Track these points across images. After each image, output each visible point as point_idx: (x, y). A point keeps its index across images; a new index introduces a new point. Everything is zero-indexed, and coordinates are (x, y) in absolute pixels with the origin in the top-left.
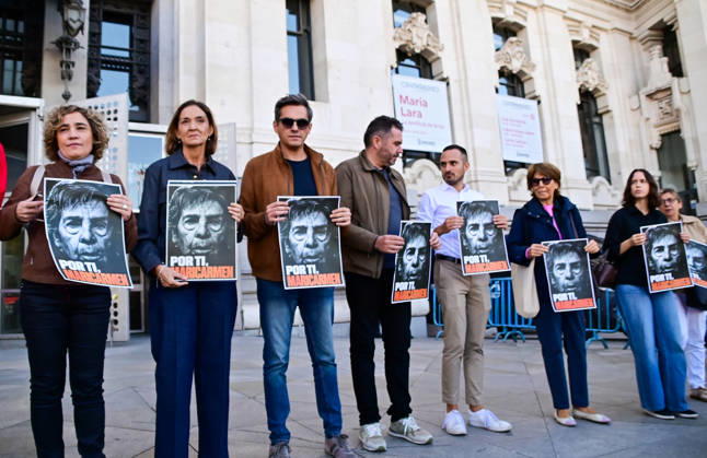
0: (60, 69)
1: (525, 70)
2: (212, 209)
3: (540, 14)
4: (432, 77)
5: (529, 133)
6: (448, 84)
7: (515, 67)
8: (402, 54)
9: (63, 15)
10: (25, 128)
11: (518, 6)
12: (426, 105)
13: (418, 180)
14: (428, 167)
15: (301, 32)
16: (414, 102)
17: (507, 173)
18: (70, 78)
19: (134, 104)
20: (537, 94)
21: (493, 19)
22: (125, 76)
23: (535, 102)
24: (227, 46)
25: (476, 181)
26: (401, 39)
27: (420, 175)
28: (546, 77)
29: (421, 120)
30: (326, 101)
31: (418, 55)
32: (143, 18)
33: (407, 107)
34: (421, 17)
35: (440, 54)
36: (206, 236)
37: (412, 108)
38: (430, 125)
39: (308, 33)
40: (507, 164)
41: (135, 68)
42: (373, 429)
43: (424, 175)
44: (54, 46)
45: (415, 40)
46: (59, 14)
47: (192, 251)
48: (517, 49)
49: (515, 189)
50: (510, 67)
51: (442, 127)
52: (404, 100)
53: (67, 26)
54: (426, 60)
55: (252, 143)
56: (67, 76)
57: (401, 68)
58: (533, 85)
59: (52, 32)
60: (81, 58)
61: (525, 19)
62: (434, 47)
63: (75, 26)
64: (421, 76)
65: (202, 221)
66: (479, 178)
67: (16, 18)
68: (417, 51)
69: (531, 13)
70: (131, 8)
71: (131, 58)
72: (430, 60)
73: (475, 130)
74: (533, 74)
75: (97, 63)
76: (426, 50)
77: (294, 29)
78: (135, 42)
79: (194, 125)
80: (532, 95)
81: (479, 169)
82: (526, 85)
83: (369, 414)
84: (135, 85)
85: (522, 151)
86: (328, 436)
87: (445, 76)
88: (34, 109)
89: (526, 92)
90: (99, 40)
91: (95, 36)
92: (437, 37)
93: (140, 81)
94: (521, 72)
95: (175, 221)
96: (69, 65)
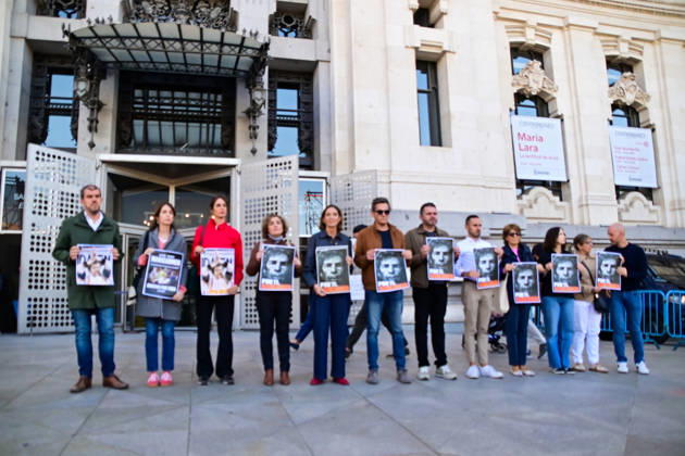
0: (248, 132)
1: (639, 101)
2: (337, 260)
3: (657, 47)
4: (548, 116)
5: (643, 159)
6: (562, 121)
7: (629, 99)
8: (520, 97)
9: (250, 93)
10: (228, 179)
11: (634, 42)
12: (541, 140)
13: (534, 205)
14: (544, 194)
15: (431, 90)
16: (530, 139)
17: (618, 197)
18: (256, 137)
19: (302, 152)
20: (651, 123)
21: (607, 57)
22: (295, 131)
23: (649, 131)
24: (371, 107)
25: (587, 205)
26: (518, 84)
27: (536, 201)
28: (662, 106)
29: (537, 154)
30: (450, 146)
31: (536, 96)
32: (307, 85)
33: (524, 143)
34: (537, 64)
35: (555, 95)
36: (335, 272)
37: (529, 143)
38: (545, 158)
39: (436, 90)
40: (618, 188)
41: (303, 124)
42: (424, 369)
43: (539, 200)
44: (244, 115)
45: (532, 84)
46: (247, 90)
47: (330, 279)
48: (631, 83)
49: (627, 210)
50: (624, 100)
51: (556, 158)
52: (522, 136)
53: (253, 102)
54: (543, 100)
55: (390, 182)
56: (254, 136)
57: (519, 108)
58: (648, 114)
59: (242, 104)
60: (263, 122)
61: (641, 53)
62: (550, 89)
63: (260, 103)
64: (538, 115)
65: (333, 266)
66: (590, 202)
67: (216, 92)
68: (534, 93)
69: (647, 47)
70: (299, 78)
71: (298, 117)
72: (546, 100)
73: (587, 160)
74: (647, 105)
75: (275, 122)
76: (542, 92)
77: (425, 88)
78: (302, 105)
79: (332, 216)
80: (646, 124)
81: (590, 193)
82: (641, 115)
83: (423, 362)
84: (303, 138)
85: (636, 176)
86: (398, 369)
87: (559, 113)
88: (234, 166)
89: (641, 121)
90: (275, 104)
91: (273, 102)
92: (552, 80)
93: (306, 134)
94: (635, 103)
95: (321, 266)
96: (255, 128)
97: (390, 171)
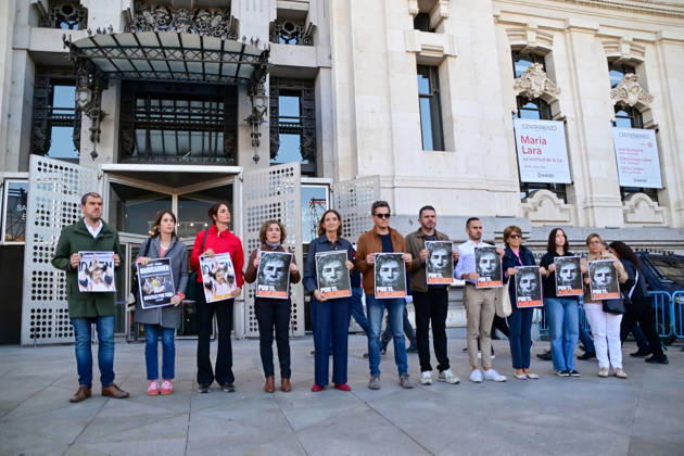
0: (251, 139)
1: (642, 102)
2: (337, 264)
3: (659, 47)
4: (551, 118)
5: (646, 160)
6: (565, 122)
7: (632, 100)
8: (522, 100)
9: (252, 100)
10: (231, 187)
11: (635, 43)
12: (545, 142)
13: (539, 208)
14: (549, 197)
15: (432, 94)
16: (533, 141)
17: (623, 199)
18: (258, 145)
19: (304, 159)
20: (655, 123)
21: (608, 58)
22: (297, 137)
23: (653, 131)
24: (373, 112)
25: (592, 207)
26: (520, 87)
27: (540, 204)
28: (665, 107)
29: (540, 156)
30: (453, 150)
31: (538, 99)
32: (308, 91)
33: (527, 146)
34: (539, 67)
35: (557, 97)
36: (336, 277)
37: (533, 146)
38: (549, 160)
39: (438, 94)
40: (623, 189)
41: (305, 131)
42: (427, 374)
43: (544, 203)
44: (246, 122)
45: (534, 87)
46: (249, 98)
47: (330, 284)
48: (633, 84)
49: (633, 211)
50: (626, 101)
51: (560, 161)
52: (525, 140)
53: (255, 110)
54: (545, 102)
55: (394, 188)
56: (256, 144)
57: (522, 111)
58: (651, 115)
59: (244, 112)
60: (264, 129)
61: (643, 54)
62: (552, 91)
63: (261, 110)
64: (541, 118)
65: (333, 271)
66: (595, 204)
67: (218, 100)
68: (536, 96)
69: (649, 48)
70: (300, 85)
71: (300, 123)
72: (549, 102)
73: (591, 162)
74: (650, 105)
75: (277, 130)
76: (545, 94)
77: (427, 93)
78: (304, 112)
79: (332, 221)
80: (650, 125)
81: (595, 195)
82: (644, 116)
84: (305, 144)
85: (640, 177)
86: (400, 374)
87: (562, 115)
88: (236, 174)
89: (644, 121)
90: (277, 112)
91: (274, 109)
92: (555, 82)
93: (309, 140)
94: (638, 104)
95: (321, 272)
96: (257, 136)
97: (394, 176)
